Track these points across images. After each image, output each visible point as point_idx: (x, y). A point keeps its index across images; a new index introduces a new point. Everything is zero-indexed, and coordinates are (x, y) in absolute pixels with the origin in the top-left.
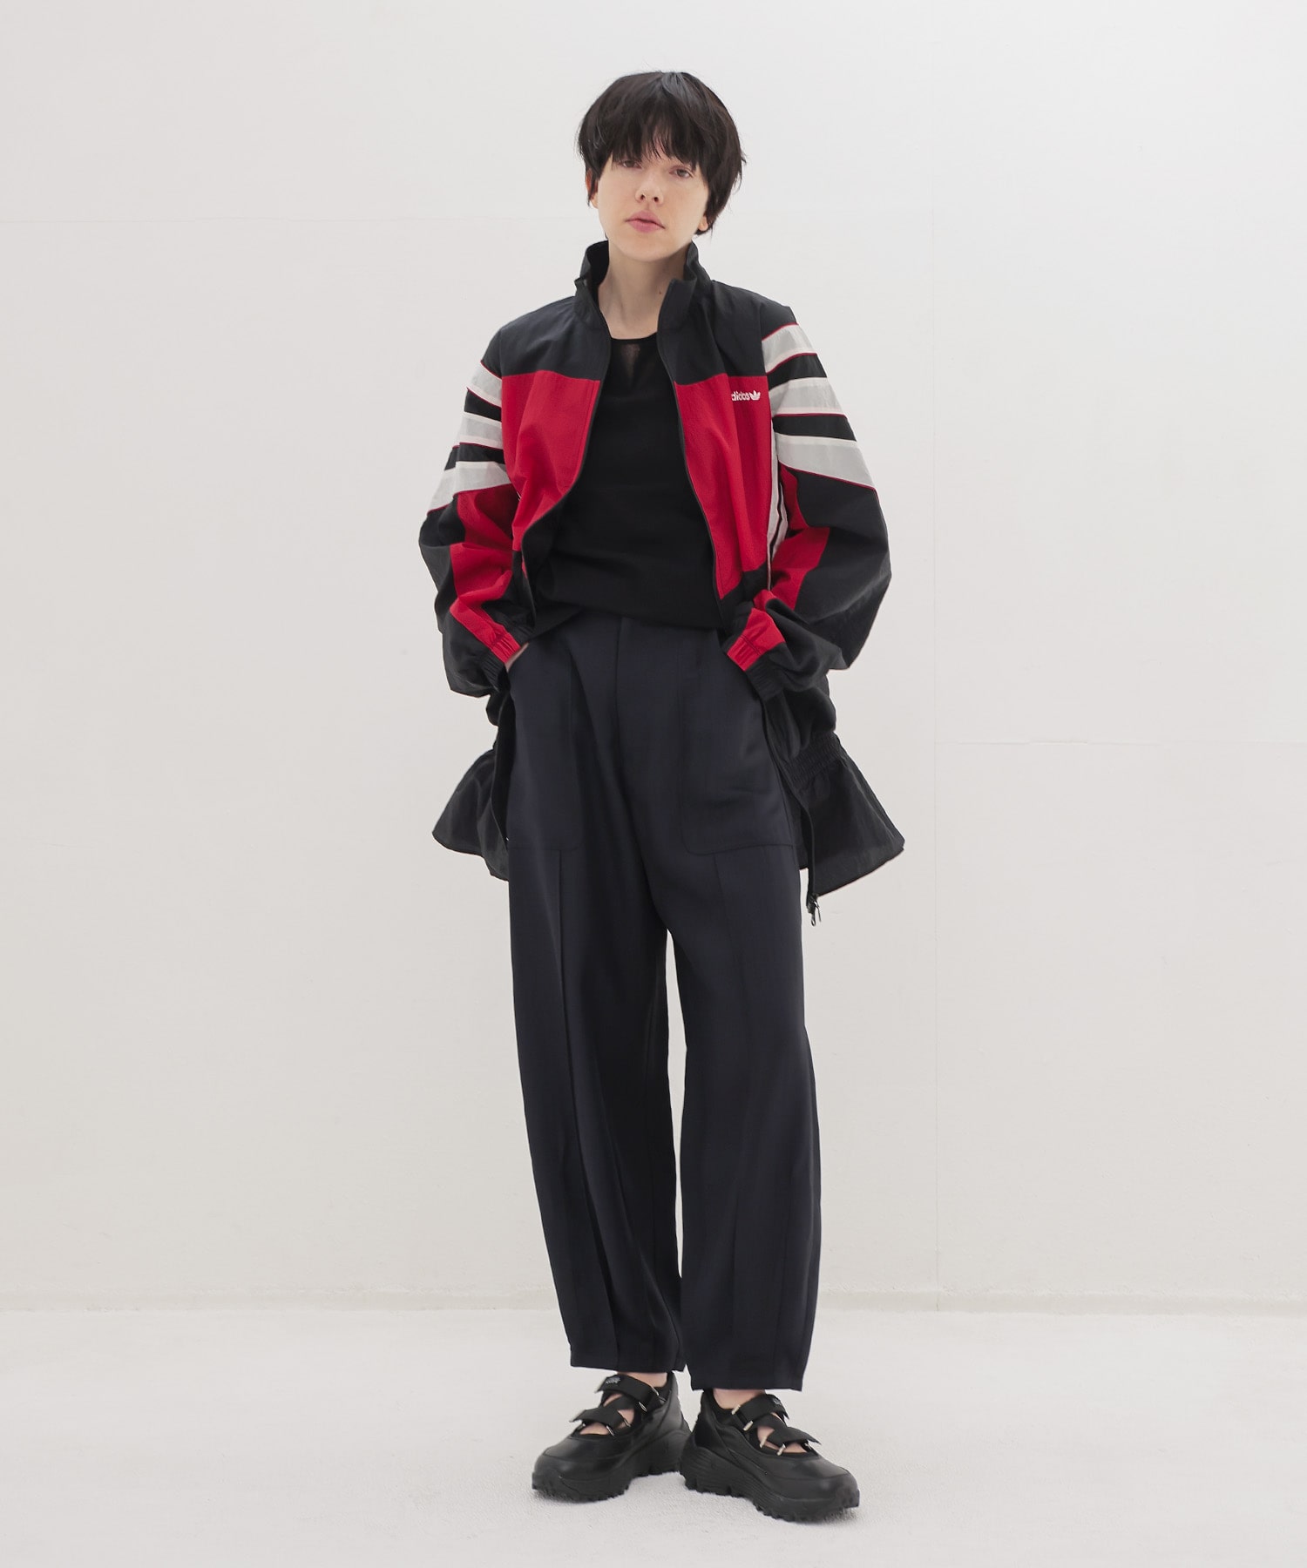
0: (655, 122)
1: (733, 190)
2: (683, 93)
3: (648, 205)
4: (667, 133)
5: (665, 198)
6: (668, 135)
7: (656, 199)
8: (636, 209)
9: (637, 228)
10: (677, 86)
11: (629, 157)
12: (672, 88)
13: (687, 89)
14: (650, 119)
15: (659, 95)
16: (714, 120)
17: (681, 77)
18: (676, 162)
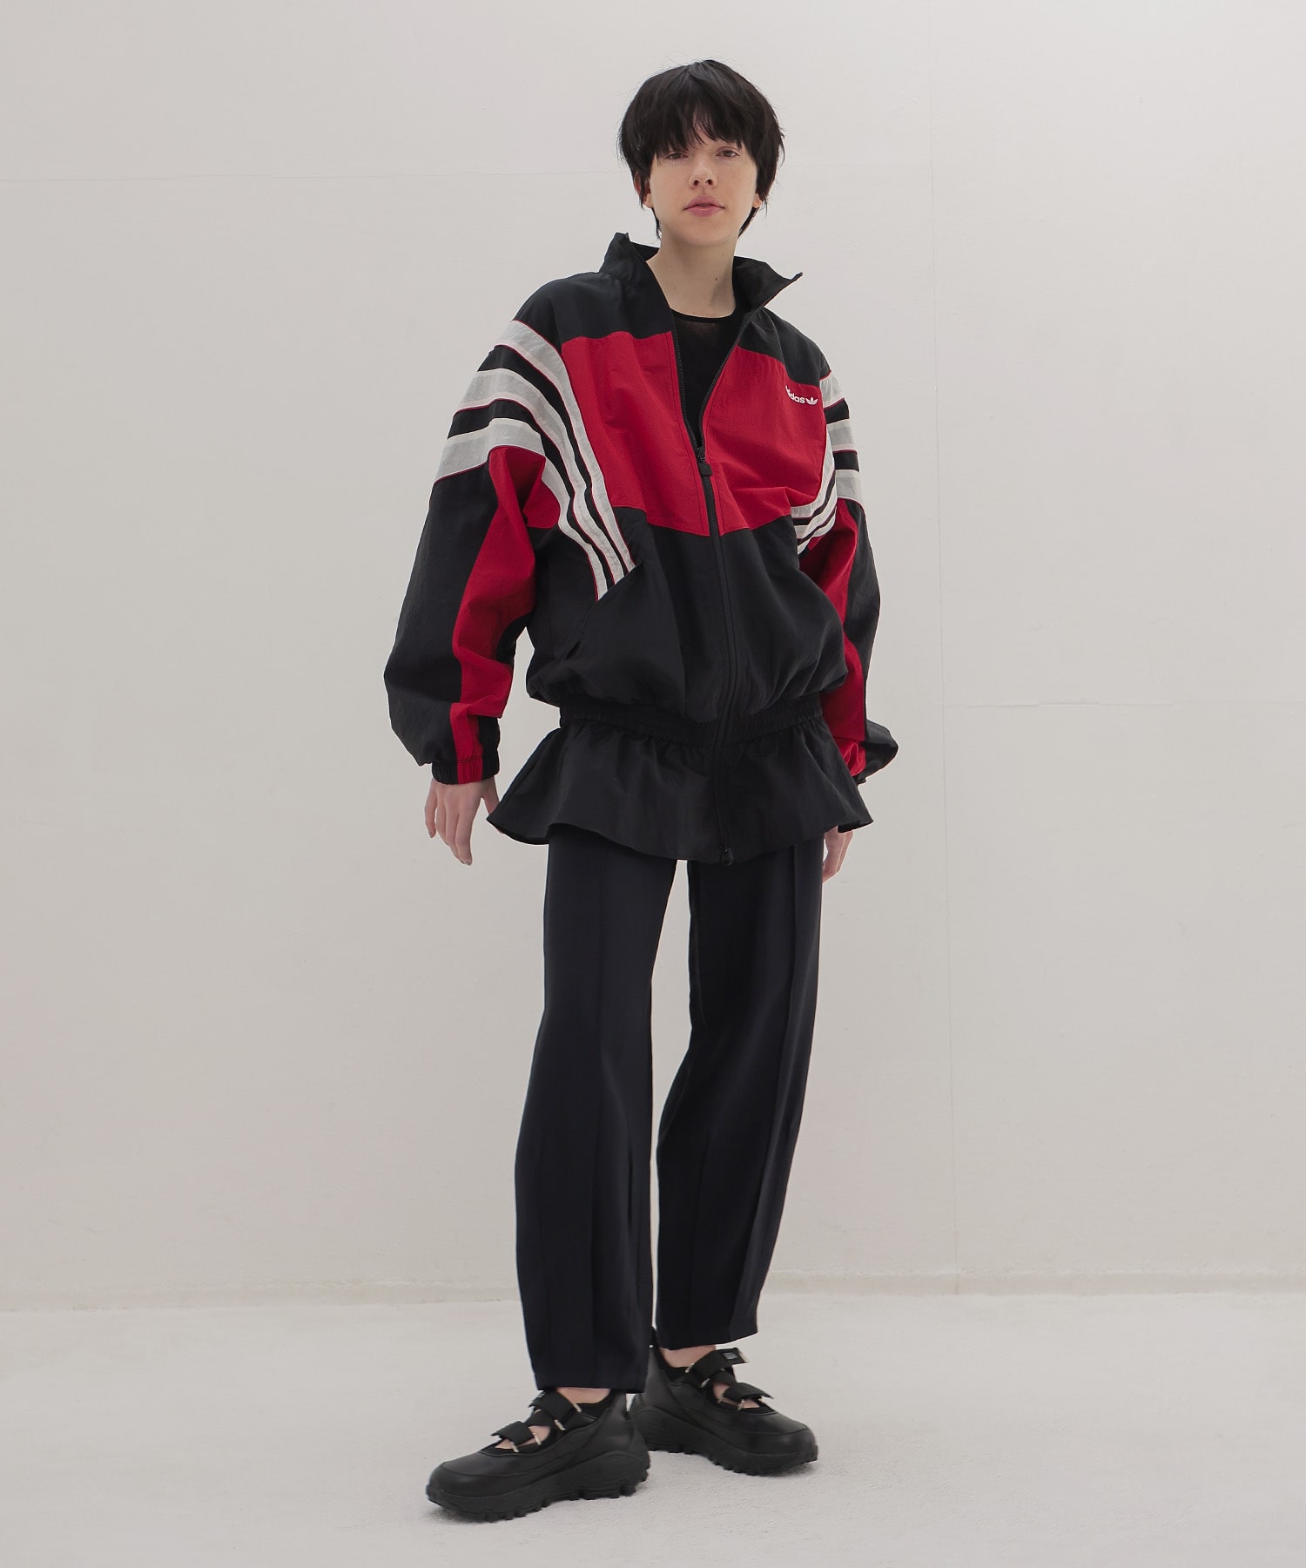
0: (691, 112)
1: (779, 163)
2: (713, 78)
3: (704, 190)
4: (706, 118)
5: (718, 179)
6: (709, 120)
7: (710, 182)
8: (691, 196)
9: (695, 213)
10: (706, 73)
11: (675, 149)
12: (701, 75)
13: (716, 74)
14: (687, 107)
15: (691, 83)
16: (748, 98)
17: (707, 65)
18: (721, 143)
